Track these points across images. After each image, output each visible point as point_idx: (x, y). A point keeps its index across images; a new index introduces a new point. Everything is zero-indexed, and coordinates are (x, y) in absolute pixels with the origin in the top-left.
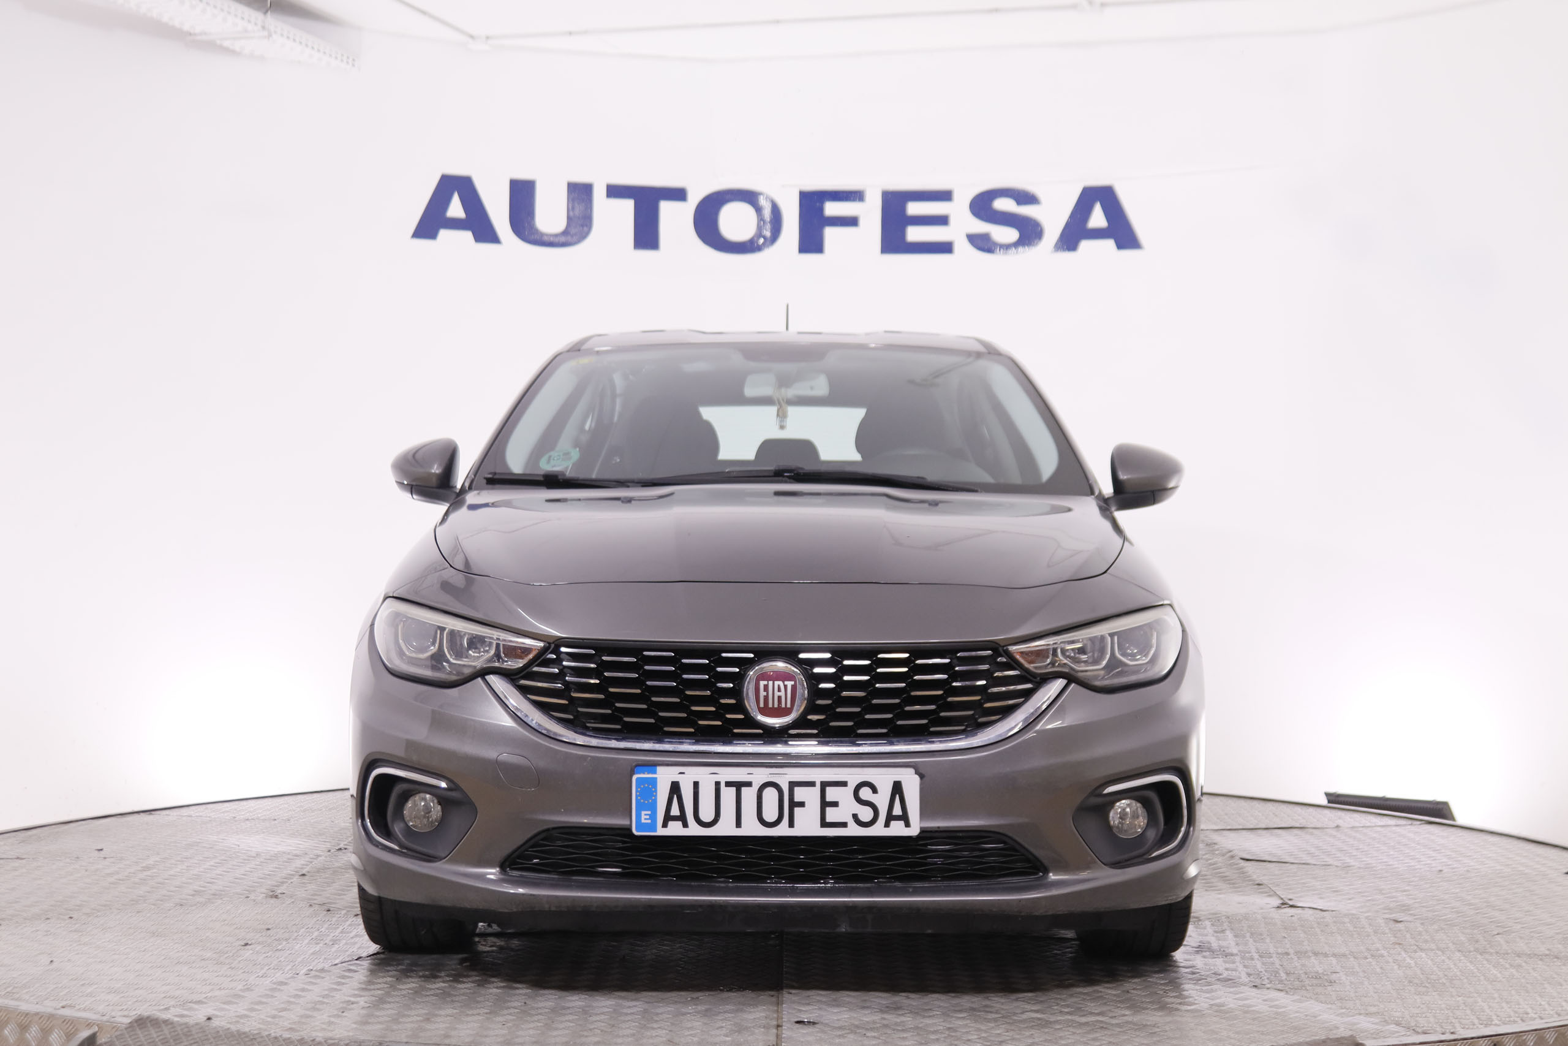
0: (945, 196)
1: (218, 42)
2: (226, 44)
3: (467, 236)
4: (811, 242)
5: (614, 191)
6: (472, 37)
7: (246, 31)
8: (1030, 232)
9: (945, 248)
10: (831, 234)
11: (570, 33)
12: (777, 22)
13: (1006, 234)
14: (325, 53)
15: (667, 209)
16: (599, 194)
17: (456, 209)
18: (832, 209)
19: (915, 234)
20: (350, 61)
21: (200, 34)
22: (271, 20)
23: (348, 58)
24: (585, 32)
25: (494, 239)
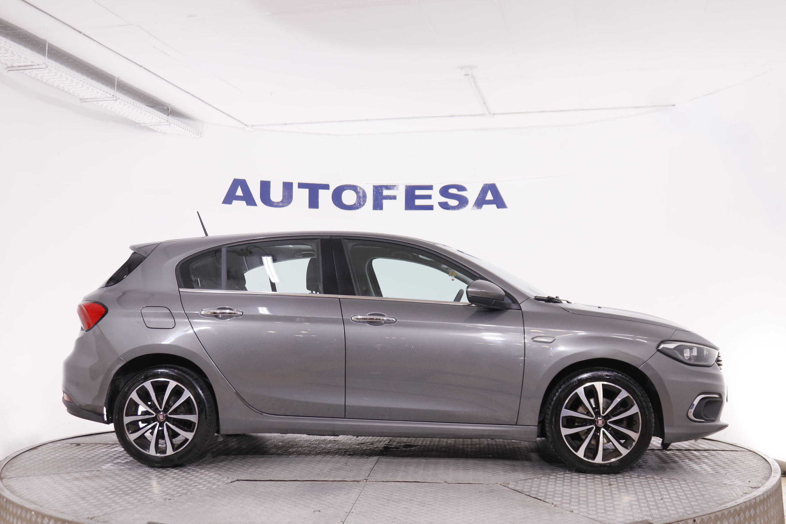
0: (430, 188)
1: (149, 127)
2: (152, 127)
3: (244, 203)
4: (378, 206)
5: (301, 186)
6: (246, 125)
7: (160, 122)
8: (463, 202)
9: (430, 208)
10: (385, 202)
12: (367, 120)
13: (453, 203)
14: (190, 131)
15: (321, 192)
16: (295, 186)
17: (239, 192)
18: (386, 193)
19: (418, 202)
20: (199, 135)
21: (142, 123)
22: (170, 118)
23: (198, 133)
24: (291, 124)
25: (254, 204)
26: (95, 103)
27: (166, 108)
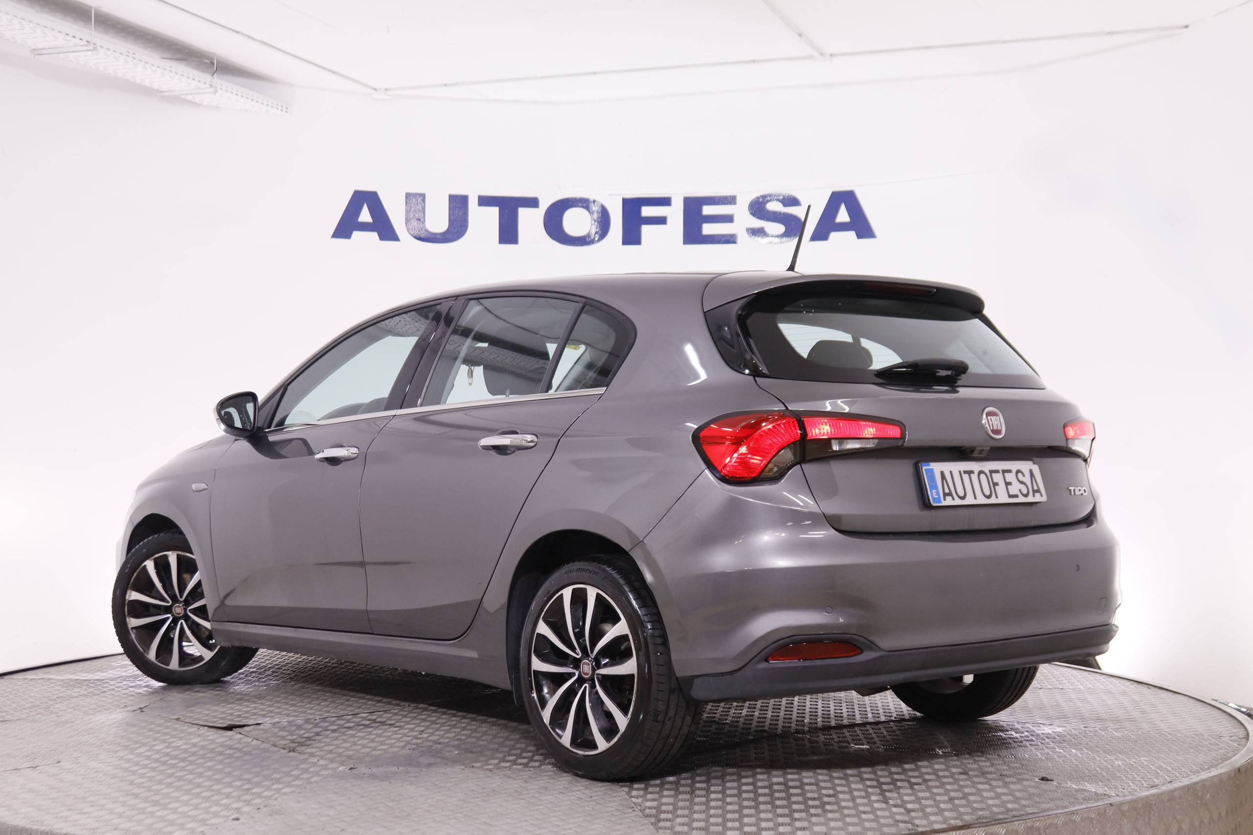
0: (730, 200)
1: (183, 97)
2: (189, 98)
3: (374, 235)
4: (631, 237)
5: (485, 201)
6: (375, 89)
7: (199, 89)
8: (793, 226)
9: (730, 239)
10: (646, 229)
11: (446, 85)
12: (594, 73)
13: (775, 228)
14: (263, 104)
15: (523, 213)
16: (473, 203)
17: (365, 216)
18: (647, 211)
19: (708, 229)
20: (284, 109)
21: (167, 91)
22: (220, 81)
23: (282, 107)
24: (457, 84)
25: (395, 238)
26: (62, 55)
27: (207, 61)
